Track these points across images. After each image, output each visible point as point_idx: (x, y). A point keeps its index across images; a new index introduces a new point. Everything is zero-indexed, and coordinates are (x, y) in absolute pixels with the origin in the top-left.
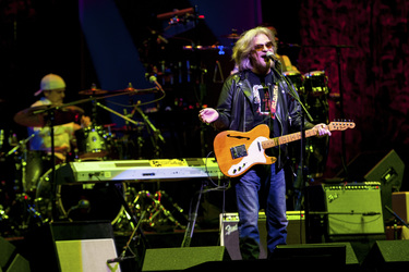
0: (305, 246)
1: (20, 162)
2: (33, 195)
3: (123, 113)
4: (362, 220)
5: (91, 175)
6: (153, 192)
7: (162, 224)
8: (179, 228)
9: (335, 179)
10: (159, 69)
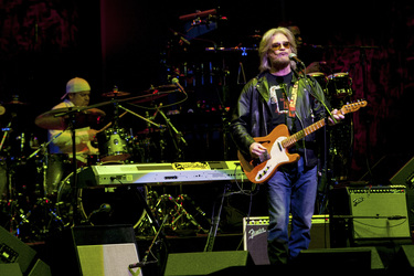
0: (329, 250)
1: (41, 165)
2: (54, 198)
3: (144, 115)
4: (388, 223)
5: (112, 179)
6: (175, 196)
7: (185, 227)
8: (202, 232)
9: (359, 182)
10: (182, 70)
